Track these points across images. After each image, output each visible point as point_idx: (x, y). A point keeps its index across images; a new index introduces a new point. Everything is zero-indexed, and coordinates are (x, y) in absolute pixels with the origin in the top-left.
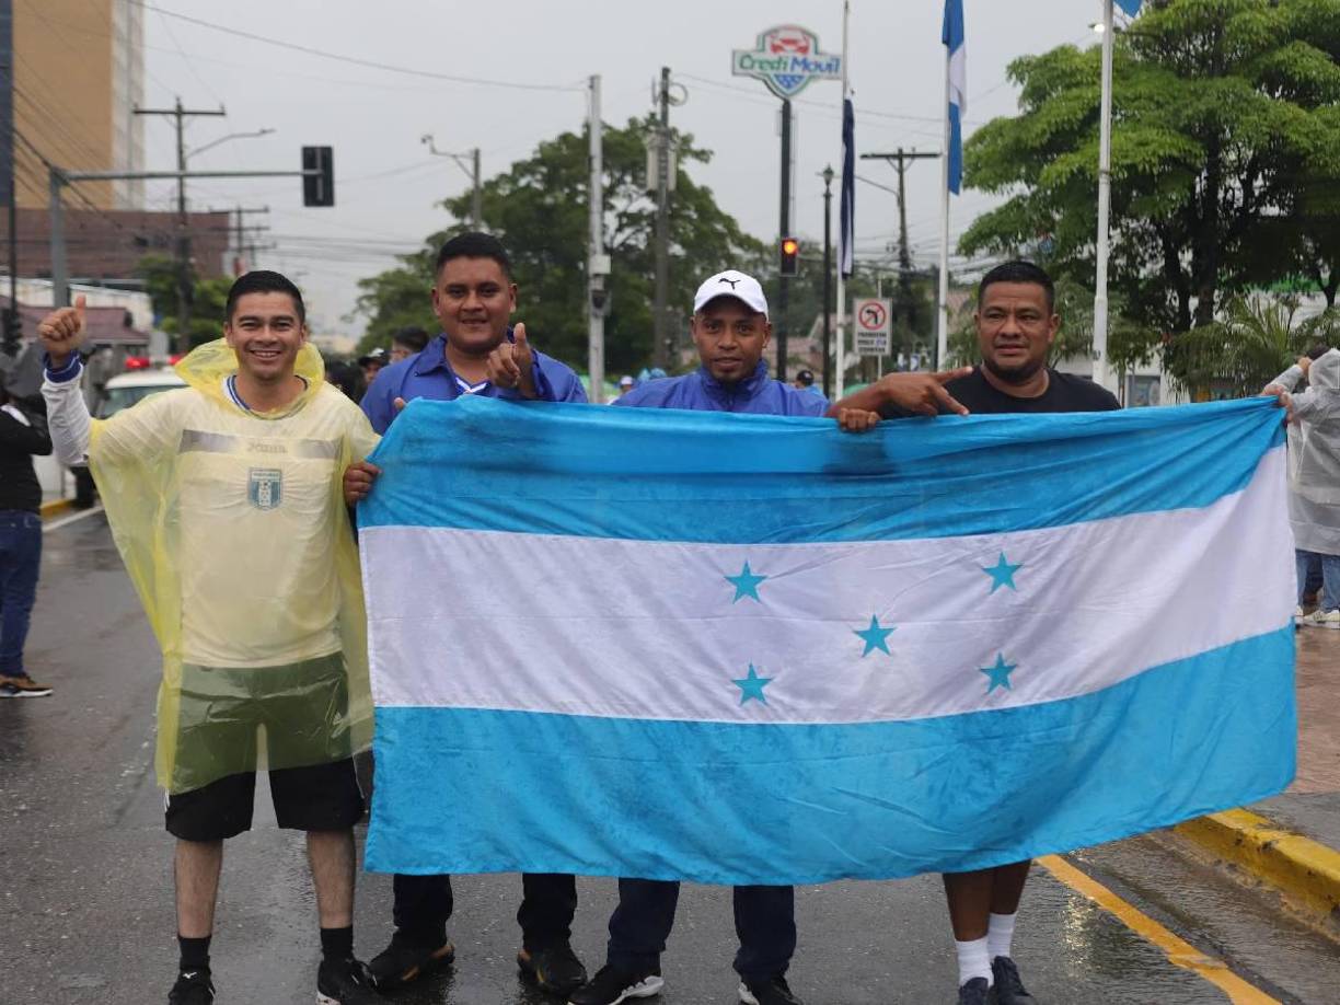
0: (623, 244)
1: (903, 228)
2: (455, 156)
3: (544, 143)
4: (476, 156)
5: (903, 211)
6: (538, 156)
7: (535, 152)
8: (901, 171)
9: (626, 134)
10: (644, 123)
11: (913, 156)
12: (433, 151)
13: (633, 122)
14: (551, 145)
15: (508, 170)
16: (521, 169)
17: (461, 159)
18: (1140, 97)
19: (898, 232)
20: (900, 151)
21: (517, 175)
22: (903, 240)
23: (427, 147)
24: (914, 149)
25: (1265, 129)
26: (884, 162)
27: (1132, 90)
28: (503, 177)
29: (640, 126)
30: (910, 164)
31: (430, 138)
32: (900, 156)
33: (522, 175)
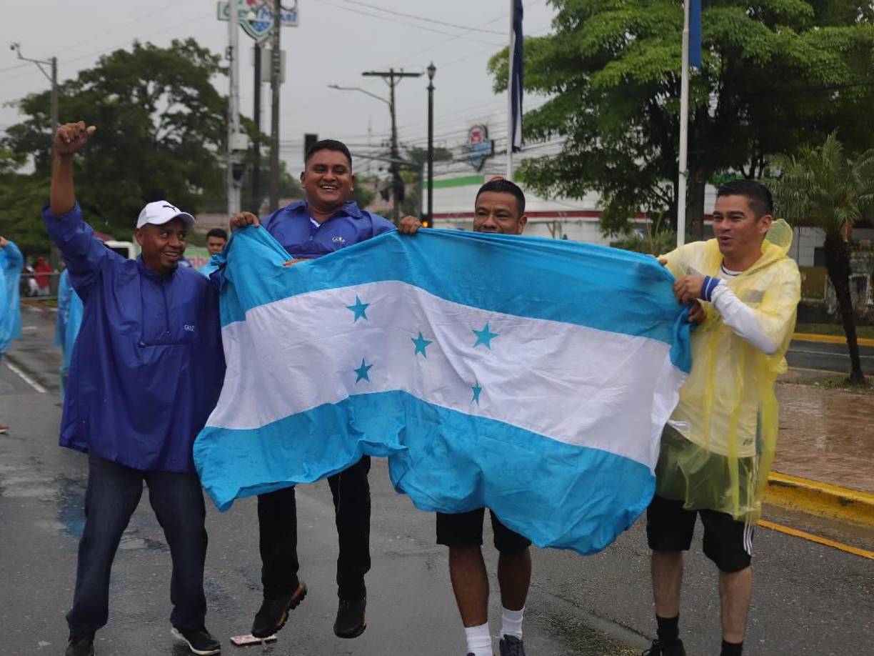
0: (165, 138)
1: (394, 129)
2: (36, 62)
3: (104, 56)
4: (54, 62)
5: (393, 116)
6: (100, 66)
7: (97, 63)
8: (392, 86)
9: (170, 51)
10: (184, 44)
11: (402, 75)
12: (20, 57)
13: (175, 43)
14: (109, 58)
15: (75, 77)
16: (85, 76)
17: (41, 65)
18: (663, 21)
19: (390, 132)
20: (392, 70)
21: (81, 82)
22: (394, 138)
23: (15, 53)
24: (402, 70)
25: (768, 48)
26: (379, 78)
27: (655, 15)
28: (69, 82)
29: (180, 46)
30: (399, 81)
31: (17, 46)
32: (392, 74)
33: (86, 82)
